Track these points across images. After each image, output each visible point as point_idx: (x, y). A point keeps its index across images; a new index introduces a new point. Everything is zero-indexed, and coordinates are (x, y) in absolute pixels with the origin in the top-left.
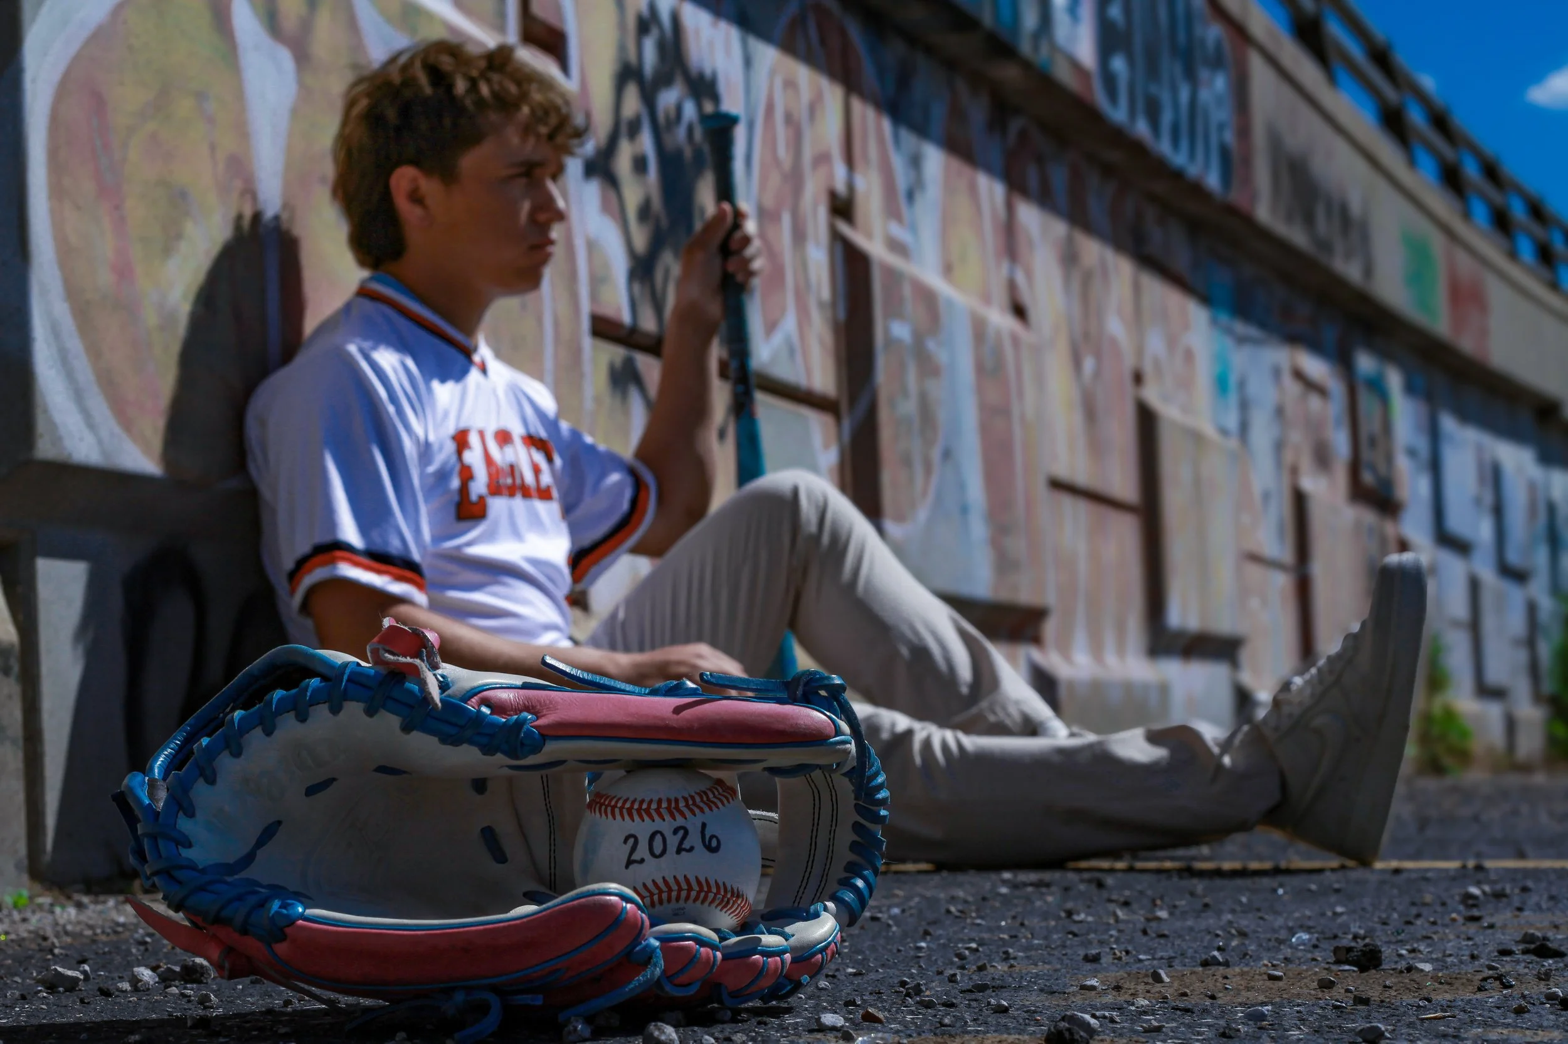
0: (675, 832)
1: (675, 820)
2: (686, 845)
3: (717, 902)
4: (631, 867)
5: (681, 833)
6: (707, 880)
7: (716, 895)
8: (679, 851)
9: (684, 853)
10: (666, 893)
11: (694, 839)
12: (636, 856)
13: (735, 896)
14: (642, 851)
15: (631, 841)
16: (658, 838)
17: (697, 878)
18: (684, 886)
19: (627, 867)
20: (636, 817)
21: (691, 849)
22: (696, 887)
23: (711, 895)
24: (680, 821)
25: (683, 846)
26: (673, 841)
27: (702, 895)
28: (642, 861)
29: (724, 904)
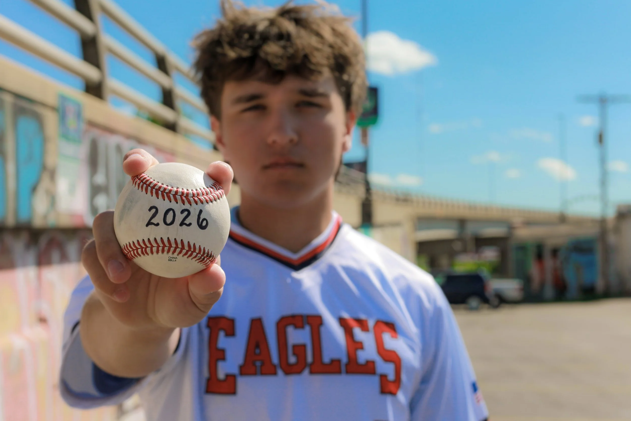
0: (182, 212)
1: (184, 204)
2: (187, 222)
3: (197, 258)
4: (150, 226)
5: (186, 213)
6: (194, 245)
7: (197, 254)
8: (182, 224)
9: (184, 226)
10: (168, 248)
11: (192, 219)
12: (154, 221)
13: (209, 256)
14: (159, 219)
15: (154, 211)
16: (171, 213)
17: (189, 242)
18: (180, 246)
19: (147, 225)
20: (160, 196)
21: (190, 224)
22: (186, 248)
23: (195, 254)
24: (187, 206)
25: (185, 222)
26: (180, 217)
27: (190, 253)
28: (158, 225)
29: (200, 260)
